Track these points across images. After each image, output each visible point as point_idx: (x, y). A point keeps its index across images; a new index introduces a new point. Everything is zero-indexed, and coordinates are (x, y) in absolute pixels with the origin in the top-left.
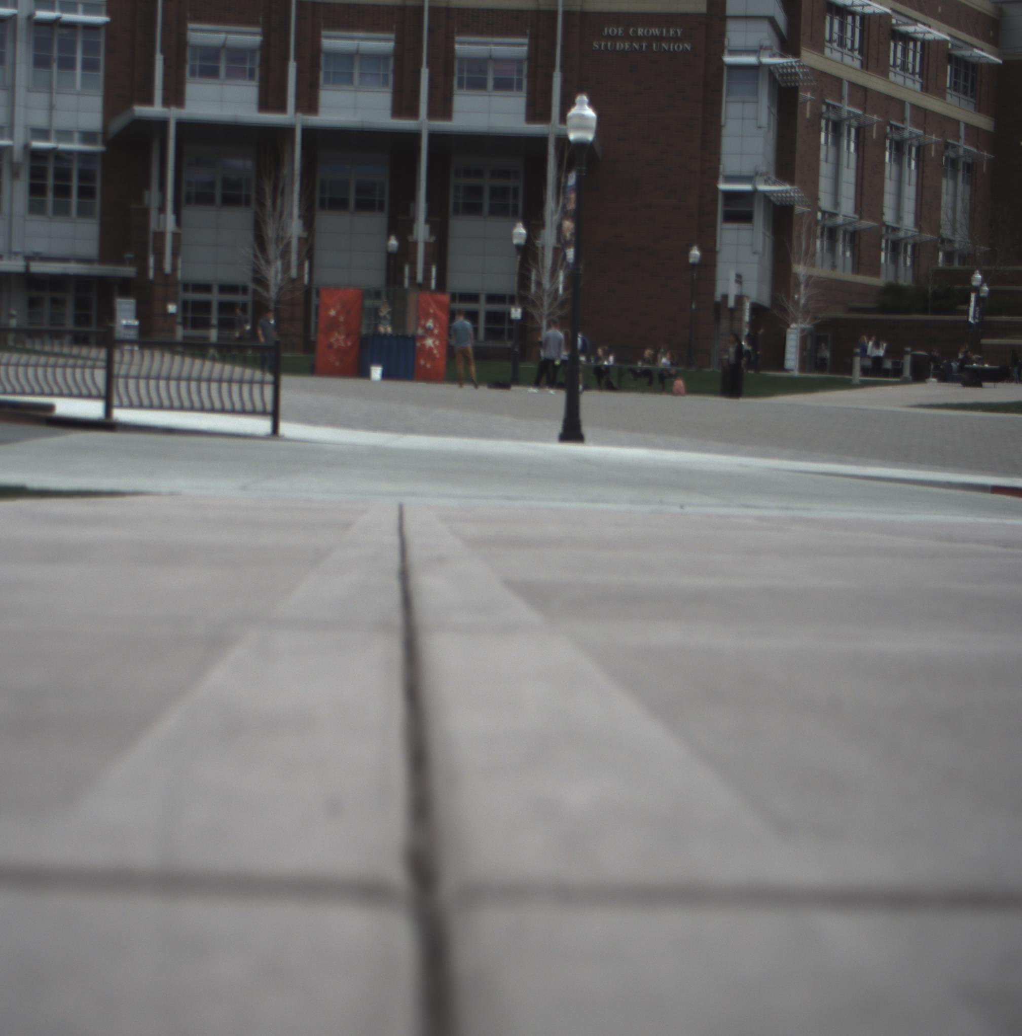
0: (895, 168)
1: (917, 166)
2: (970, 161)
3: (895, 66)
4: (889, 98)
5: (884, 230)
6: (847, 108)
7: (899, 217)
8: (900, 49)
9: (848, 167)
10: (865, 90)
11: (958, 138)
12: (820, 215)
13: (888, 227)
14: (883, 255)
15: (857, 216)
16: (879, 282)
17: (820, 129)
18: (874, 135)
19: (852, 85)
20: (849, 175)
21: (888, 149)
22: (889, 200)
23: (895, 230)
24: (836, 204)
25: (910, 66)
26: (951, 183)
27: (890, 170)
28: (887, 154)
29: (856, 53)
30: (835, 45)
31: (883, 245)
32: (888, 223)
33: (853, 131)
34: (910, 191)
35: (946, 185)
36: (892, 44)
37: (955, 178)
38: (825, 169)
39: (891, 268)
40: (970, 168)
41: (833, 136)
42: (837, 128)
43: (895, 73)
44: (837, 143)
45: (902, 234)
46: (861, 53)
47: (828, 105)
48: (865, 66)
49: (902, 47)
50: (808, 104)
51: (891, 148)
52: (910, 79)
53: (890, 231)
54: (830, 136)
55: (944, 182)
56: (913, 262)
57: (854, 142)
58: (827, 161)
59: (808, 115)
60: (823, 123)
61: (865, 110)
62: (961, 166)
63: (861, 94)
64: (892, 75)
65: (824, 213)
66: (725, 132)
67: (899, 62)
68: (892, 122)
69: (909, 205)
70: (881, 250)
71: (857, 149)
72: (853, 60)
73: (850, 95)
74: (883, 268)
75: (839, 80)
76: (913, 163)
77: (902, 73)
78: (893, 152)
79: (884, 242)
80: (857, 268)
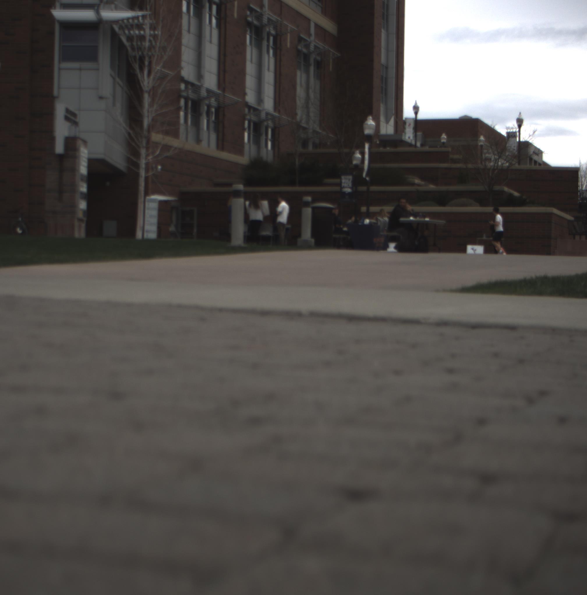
0: (255, 52)
1: (275, 54)
2: (319, 58)
5: (246, 110)
7: (260, 100)
9: (211, 42)
11: (310, 35)
12: (183, 85)
13: (250, 107)
14: (246, 135)
15: (220, 92)
16: (244, 160)
18: (236, 15)
20: (211, 50)
21: (249, 33)
22: (250, 82)
23: (255, 110)
24: (200, 76)
26: (304, 76)
27: (250, 53)
28: (248, 37)
31: (246, 126)
32: (249, 104)
33: (214, 8)
34: (269, 77)
35: (300, 77)
37: (307, 72)
38: (187, 39)
39: (253, 148)
40: (319, 65)
41: (194, 6)
44: (199, 15)
45: (263, 116)
51: (251, 33)
53: (252, 111)
54: (191, 7)
55: (298, 73)
56: (273, 145)
57: (217, 19)
58: (189, 31)
62: (312, 61)
65: (187, 83)
68: (252, 6)
69: (269, 91)
70: (244, 129)
71: (219, 25)
74: (247, 148)
76: (271, 52)
78: (253, 36)
79: (246, 123)
80: (221, 145)
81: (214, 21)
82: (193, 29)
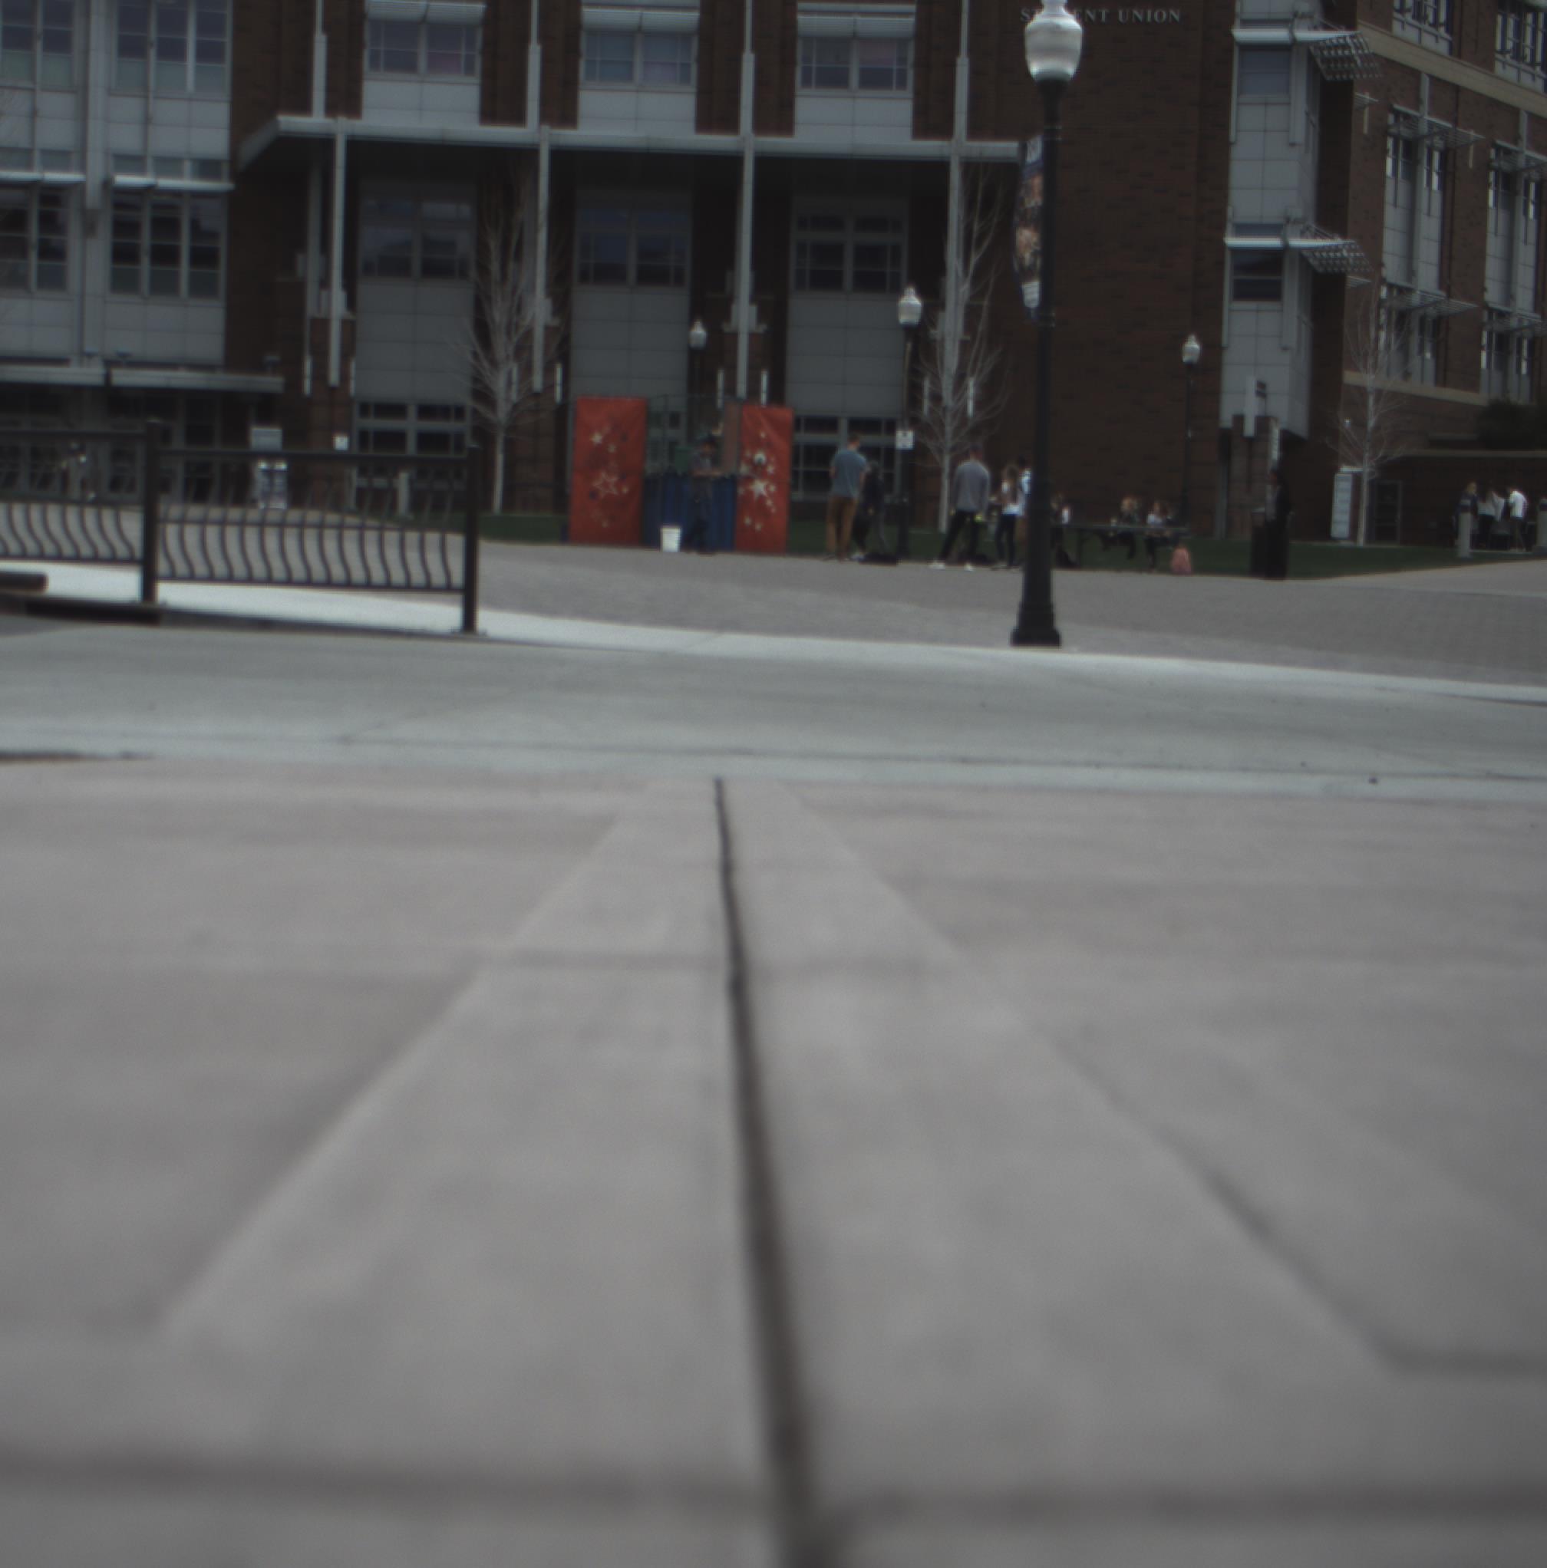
0: (1502, 217)
1: (1538, 214)
3: (1503, 51)
4: (1494, 104)
5: (1485, 315)
6: (1426, 117)
7: (1509, 296)
8: (1511, 22)
9: (1429, 214)
10: (1457, 89)
12: (1384, 292)
13: (1491, 311)
14: (1484, 356)
15: (1443, 294)
16: (1479, 399)
17: (1385, 152)
18: (1471, 165)
19: (1435, 81)
20: (1430, 227)
21: (1493, 185)
22: (1493, 268)
23: (1502, 315)
24: (1411, 273)
25: (1528, 52)
27: (1495, 220)
28: (1491, 193)
29: (1442, 30)
30: (1408, 17)
31: (1485, 341)
32: (1491, 305)
33: (1436, 156)
34: (1526, 254)
36: (1500, 19)
38: (1393, 217)
39: (1496, 377)
41: (1404, 163)
42: (1410, 151)
43: (1504, 63)
44: (1411, 175)
45: (1513, 323)
46: (1449, 30)
47: (1397, 114)
48: (1456, 51)
49: (1515, 21)
50: (1367, 111)
51: (1496, 185)
52: (1529, 72)
53: (1494, 317)
54: (1400, 164)
56: (1530, 367)
57: (1438, 174)
58: (1395, 204)
59: (1366, 130)
60: (1390, 143)
61: (1456, 122)
63: (1451, 96)
64: (1498, 67)
65: (1391, 287)
66: (1236, 152)
67: (1510, 45)
68: (1499, 142)
69: (1525, 276)
70: (1481, 348)
71: (1443, 185)
72: (1437, 41)
73: (1432, 98)
74: (1484, 378)
75: (1415, 74)
76: (1532, 208)
77: (1514, 63)
78: (1500, 190)
79: (1485, 335)
80: (1443, 377)
81: (1435, 179)
82: (1402, 199)
